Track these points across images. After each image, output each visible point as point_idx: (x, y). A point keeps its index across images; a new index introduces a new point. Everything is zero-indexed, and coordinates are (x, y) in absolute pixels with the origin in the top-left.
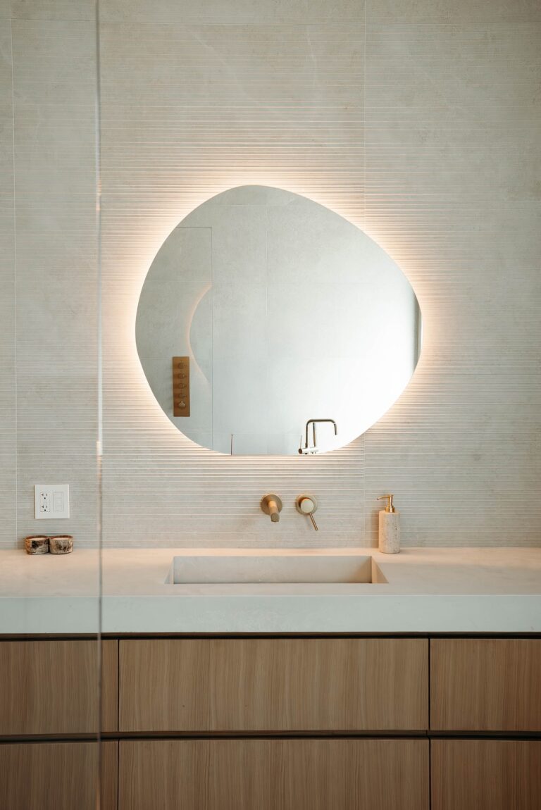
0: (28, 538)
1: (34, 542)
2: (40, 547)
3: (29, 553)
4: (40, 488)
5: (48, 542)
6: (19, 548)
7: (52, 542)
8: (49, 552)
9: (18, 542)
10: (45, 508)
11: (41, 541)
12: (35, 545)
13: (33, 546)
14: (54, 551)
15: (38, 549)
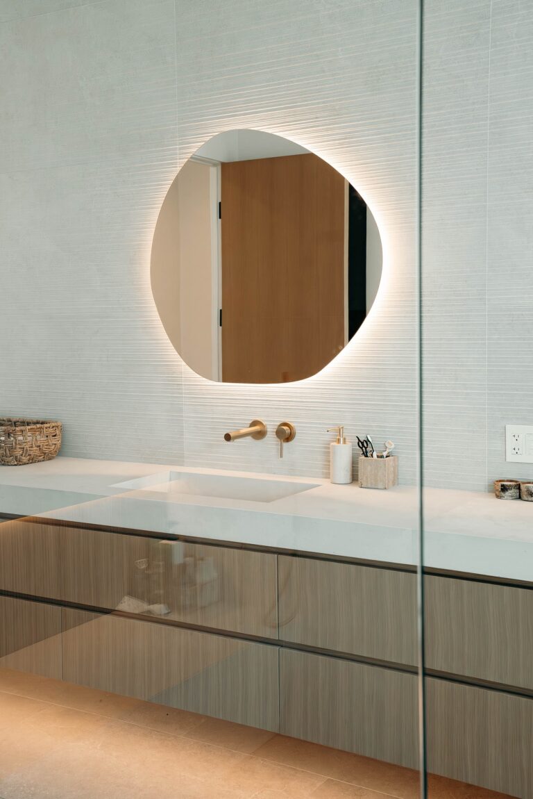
0: (497, 481)
1: (502, 486)
2: (509, 491)
3: (498, 497)
4: (511, 429)
5: (518, 487)
6: (489, 492)
7: (523, 487)
8: (520, 498)
9: (489, 485)
10: (517, 450)
11: (510, 486)
12: (504, 489)
13: (502, 489)
14: (525, 498)
15: (508, 493)
